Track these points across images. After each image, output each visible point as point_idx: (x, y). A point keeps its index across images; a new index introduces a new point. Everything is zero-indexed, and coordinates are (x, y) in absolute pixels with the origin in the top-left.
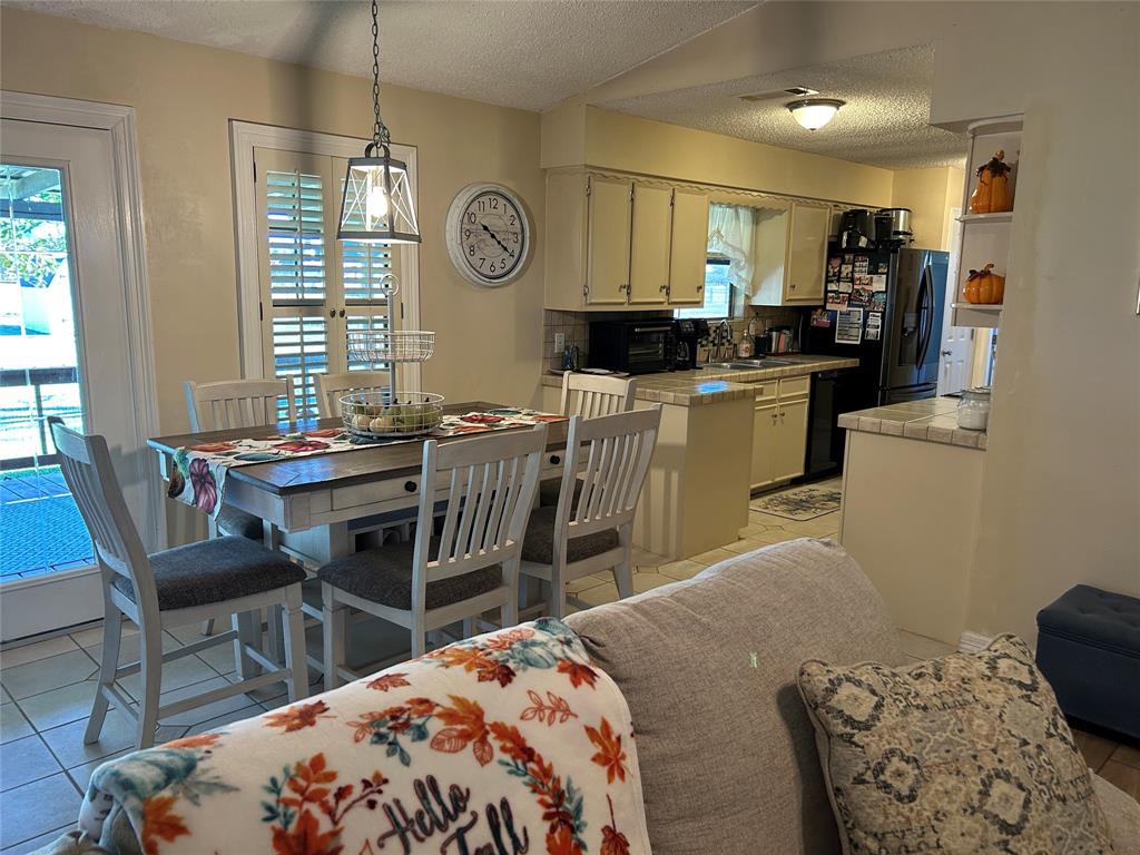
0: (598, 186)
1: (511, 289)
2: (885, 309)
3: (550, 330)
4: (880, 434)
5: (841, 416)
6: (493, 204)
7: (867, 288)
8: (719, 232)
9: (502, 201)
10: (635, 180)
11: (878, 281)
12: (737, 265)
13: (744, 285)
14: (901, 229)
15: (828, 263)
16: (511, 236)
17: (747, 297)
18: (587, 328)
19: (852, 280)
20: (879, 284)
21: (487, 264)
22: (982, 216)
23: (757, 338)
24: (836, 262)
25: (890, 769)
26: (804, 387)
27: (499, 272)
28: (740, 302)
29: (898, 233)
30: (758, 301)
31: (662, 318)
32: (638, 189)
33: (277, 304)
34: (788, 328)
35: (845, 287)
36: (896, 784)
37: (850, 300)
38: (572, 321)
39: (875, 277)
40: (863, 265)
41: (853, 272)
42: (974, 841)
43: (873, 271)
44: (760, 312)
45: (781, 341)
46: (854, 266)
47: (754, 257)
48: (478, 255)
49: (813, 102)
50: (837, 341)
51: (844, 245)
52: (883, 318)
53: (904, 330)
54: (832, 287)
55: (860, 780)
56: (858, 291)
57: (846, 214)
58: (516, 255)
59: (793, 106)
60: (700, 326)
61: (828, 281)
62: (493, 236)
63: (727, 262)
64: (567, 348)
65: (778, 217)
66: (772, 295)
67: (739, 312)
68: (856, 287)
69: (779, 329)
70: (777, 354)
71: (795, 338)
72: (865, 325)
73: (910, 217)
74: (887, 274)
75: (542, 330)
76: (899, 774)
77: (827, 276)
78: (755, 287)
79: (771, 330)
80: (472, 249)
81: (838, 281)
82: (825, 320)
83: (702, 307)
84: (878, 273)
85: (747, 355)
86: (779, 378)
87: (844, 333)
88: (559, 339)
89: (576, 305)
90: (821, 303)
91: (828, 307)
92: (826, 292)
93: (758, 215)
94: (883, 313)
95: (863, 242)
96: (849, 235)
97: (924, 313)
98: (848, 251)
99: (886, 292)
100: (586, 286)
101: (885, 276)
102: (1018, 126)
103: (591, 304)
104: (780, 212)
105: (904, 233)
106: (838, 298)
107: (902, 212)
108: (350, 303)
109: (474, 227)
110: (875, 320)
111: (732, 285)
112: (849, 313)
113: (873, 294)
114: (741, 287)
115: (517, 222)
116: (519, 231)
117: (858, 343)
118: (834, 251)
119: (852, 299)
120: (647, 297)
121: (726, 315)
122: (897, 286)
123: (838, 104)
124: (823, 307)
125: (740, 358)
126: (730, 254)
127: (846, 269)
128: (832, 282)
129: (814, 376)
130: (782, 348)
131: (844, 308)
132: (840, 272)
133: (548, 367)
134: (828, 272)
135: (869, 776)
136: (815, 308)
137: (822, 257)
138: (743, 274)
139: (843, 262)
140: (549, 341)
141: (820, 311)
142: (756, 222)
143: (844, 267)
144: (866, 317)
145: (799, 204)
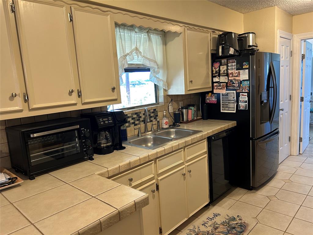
2: (249, 90)
7: (237, 78)
8: (137, 49)
11: (243, 74)
12: (154, 72)
13: (162, 83)
14: (251, 44)
15: (212, 66)
17: (165, 90)
19: (227, 75)
20: (244, 75)
23: (175, 114)
24: (217, 65)
28: (161, 93)
29: (250, 46)
30: (172, 92)
34: (193, 106)
35: (223, 79)
37: (227, 86)
39: (241, 71)
40: (233, 65)
41: (227, 70)
43: (240, 67)
45: (189, 114)
46: (227, 66)
47: (166, 66)
50: (222, 111)
51: (220, 54)
52: (249, 97)
53: (262, 102)
54: (216, 79)
56: (231, 81)
57: (220, 36)
61: (213, 77)
63: (148, 70)
66: (179, 88)
67: (161, 100)
68: (230, 78)
69: (187, 107)
70: (188, 122)
71: (198, 109)
72: (237, 101)
73: (255, 37)
74: (249, 69)
77: (212, 74)
78: (169, 84)
79: (182, 108)
81: (219, 76)
82: (214, 99)
83: (120, 102)
84: (242, 69)
85: (167, 126)
86: (184, 147)
87: (226, 106)
90: (211, 90)
91: (215, 91)
92: (213, 83)
93: (165, 36)
94: (248, 93)
95: (232, 51)
96: (223, 48)
97: (271, 90)
98: (222, 57)
99: (249, 80)
101: (247, 71)
104: (178, 35)
105: (253, 46)
106: (220, 86)
107: (251, 35)
110: (244, 98)
111: (155, 85)
112: (227, 94)
113: (241, 82)
114: (161, 85)
117: (235, 112)
118: (215, 58)
119: (228, 86)
121: (154, 102)
122: (255, 76)
124: (212, 92)
125: (163, 129)
126: (148, 64)
127: (223, 69)
128: (215, 77)
130: (190, 118)
131: (224, 91)
132: (219, 70)
134: (212, 71)
136: (208, 93)
137: (207, 63)
139: (221, 65)
141: (210, 94)
142: (165, 43)
143: (221, 67)
144: (238, 95)
145: (190, 29)
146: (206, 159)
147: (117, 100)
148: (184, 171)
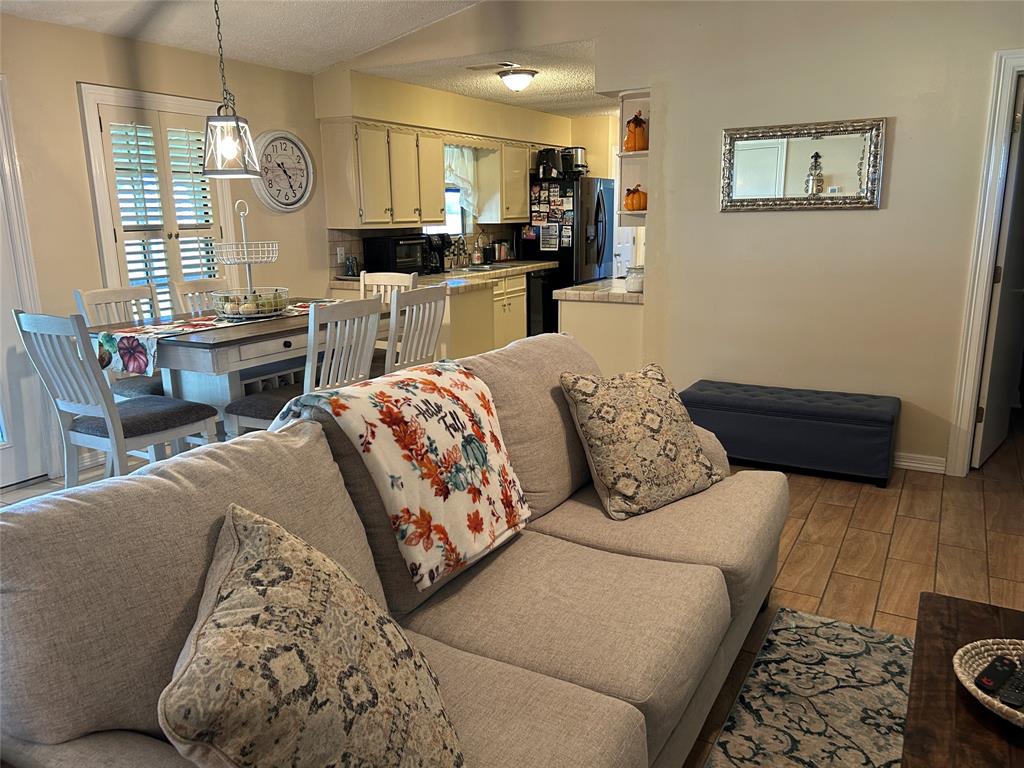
0: (362, 132)
1: (301, 213)
2: (573, 223)
3: (334, 244)
4: (580, 301)
5: (554, 291)
6: (284, 147)
7: (560, 208)
8: (450, 167)
9: (290, 145)
10: (389, 128)
11: (567, 203)
12: (466, 193)
13: (472, 208)
14: (579, 163)
15: (531, 190)
16: (298, 172)
17: (475, 218)
18: (361, 243)
19: (549, 203)
20: (568, 205)
21: (283, 194)
22: (631, 153)
23: (485, 249)
24: (536, 189)
25: (603, 411)
26: (522, 283)
27: (292, 200)
28: (470, 221)
29: (578, 166)
30: (483, 220)
31: (414, 234)
32: (391, 134)
33: (127, 229)
34: (506, 241)
35: (544, 208)
36: (606, 416)
37: (548, 217)
38: (348, 237)
39: (564, 199)
40: (556, 190)
41: (549, 196)
42: (640, 436)
43: (563, 194)
44: (484, 229)
45: (502, 251)
46: (549, 192)
47: (477, 186)
48: (276, 187)
49: (516, 72)
50: (541, 249)
51: (541, 176)
52: (572, 230)
53: (588, 238)
54: (535, 208)
55: (591, 418)
56: (553, 210)
57: (540, 152)
58: (304, 186)
59: (503, 74)
60: (445, 239)
61: (531, 204)
62: (285, 172)
63: (458, 191)
64: (348, 259)
65: (491, 155)
66: (493, 216)
67: (470, 230)
68: (552, 207)
69: (500, 242)
70: (500, 261)
71: (511, 248)
72: (560, 236)
73: (586, 154)
74: (573, 197)
75: (327, 245)
76: (607, 412)
77: (531, 200)
78: (480, 210)
79: (494, 243)
80: (271, 184)
81: (539, 203)
82: (532, 234)
83: (445, 225)
84: (566, 196)
85: (479, 262)
86: (505, 277)
87: (547, 243)
88: (340, 251)
89: (354, 224)
90: (528, 221)
91: (534, 223)
92: (531, 212)
93: (477, 153)
94: (572, 226)
95: (554, 173)
96: (544, 168)
97: (600, 225)
98: (544, 180)
99: (573, 210)
100: (361, 209)
101: (571, 199)
102: (647, 95)
103: (366, 223)
104: (494, 151)
105: (583, 166)
106: (540, 216)
107: (579, 150)
108: (182, 227)
109: (270, 165)
110: (567, 232)
111: (462, 208)
112: (548, 228)
113: (564, 212)
114: (470, 210)
115: (302, 161)
116: (304, 167)
117: (557, 249)
118: (535, 180)
119: (550, 217)
120: (405, 218)
121: (461, 232)
122: (581, 206)
123: (533, 73)
124: (530, 224)
125: (474, 265)
126: (460, 184)
127: (544, 194)
128: (535, 204)
129: (528, 275)
130: (503, 257)
131: (545, 224)
132: (540, 196)
133: (334, 274)
134: (531, 196)
135: (595, 415)
136: (524, 225)
137: (525, 185)
138: (470, 199)
139: (541, 189)
140: (334, 254)
141: (528, 227)
142: (476, 159)
143: (542, 192)
144: (561, 230)
145: (507, 145)
146: (525, 297)
147: (442, 222)
148: (505, 302)
